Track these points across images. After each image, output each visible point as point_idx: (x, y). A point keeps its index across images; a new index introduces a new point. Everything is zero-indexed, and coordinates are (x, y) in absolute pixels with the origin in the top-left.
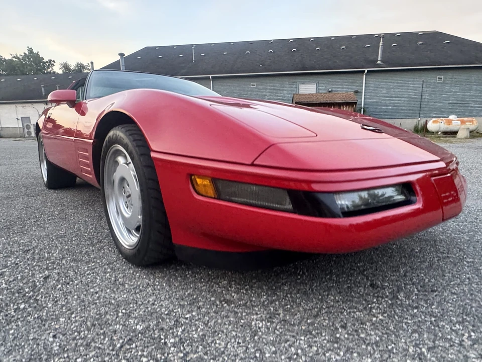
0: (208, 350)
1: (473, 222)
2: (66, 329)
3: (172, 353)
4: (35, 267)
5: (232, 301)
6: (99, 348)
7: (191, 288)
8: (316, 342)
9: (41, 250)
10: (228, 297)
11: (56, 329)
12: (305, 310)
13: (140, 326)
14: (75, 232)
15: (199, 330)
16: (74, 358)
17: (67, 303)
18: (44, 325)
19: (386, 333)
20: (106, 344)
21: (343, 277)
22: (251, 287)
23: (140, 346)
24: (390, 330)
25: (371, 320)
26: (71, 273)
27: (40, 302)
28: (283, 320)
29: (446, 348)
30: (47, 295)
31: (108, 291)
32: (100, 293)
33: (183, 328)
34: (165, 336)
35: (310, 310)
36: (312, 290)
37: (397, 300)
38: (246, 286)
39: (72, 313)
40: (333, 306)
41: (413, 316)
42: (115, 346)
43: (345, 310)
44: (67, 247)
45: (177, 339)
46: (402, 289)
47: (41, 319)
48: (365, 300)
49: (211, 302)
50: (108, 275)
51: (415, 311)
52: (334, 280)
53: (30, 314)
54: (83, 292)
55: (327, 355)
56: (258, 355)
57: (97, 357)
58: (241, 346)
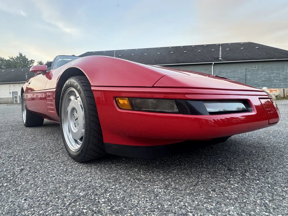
0: (127, 205)
1: (285, 138)
2: (33, 196)
3: (103, 207)
4: (15, 165)
5: (141, 179)
6: (55, 205)
7: (115, 173)
8: (196, 199)
9: (19, 156)
10: (138, 177)
11: (26, 196)
12: (188, 183)
13: (82, 193)
14: (41, 147)
15: (120, 194)
16: (38, 211)
17: (35, 182)
18: (19, 194)
19: (241, 193)
20: (59, 203)
21: (210, 166)
22: (153, 172)
23: (82, 204)
24: (243, 191)
25: (231, 187)
26: (38, 167)
27: (17, 182)
28: (174, 188)
29: (280, 200)
30: (22, 178)
31: (62, 175)
32: (56, 177)
33: (110, 193)
34: (98, 198)
35: (192, 182)
36: (192, 173)
37: (246, 177)
38: (150, 171)
39: (38, 188)
40: (205, 180)
41: (257, 184)
42: (65, 204)
43: (213, 182)
44: (36, 154)
45: (106, 200)
46: (247, 171)
47: (17, 191)
48: (226, 177)
49: (128, 180)
50: (62, 167)
51: (258, 182)
52: (205, 167)
53: (10, 189)
54: (45, 177)
55: (205, 205)
56: (159, 207)
57: (53, 210)
58: (148, 202)
